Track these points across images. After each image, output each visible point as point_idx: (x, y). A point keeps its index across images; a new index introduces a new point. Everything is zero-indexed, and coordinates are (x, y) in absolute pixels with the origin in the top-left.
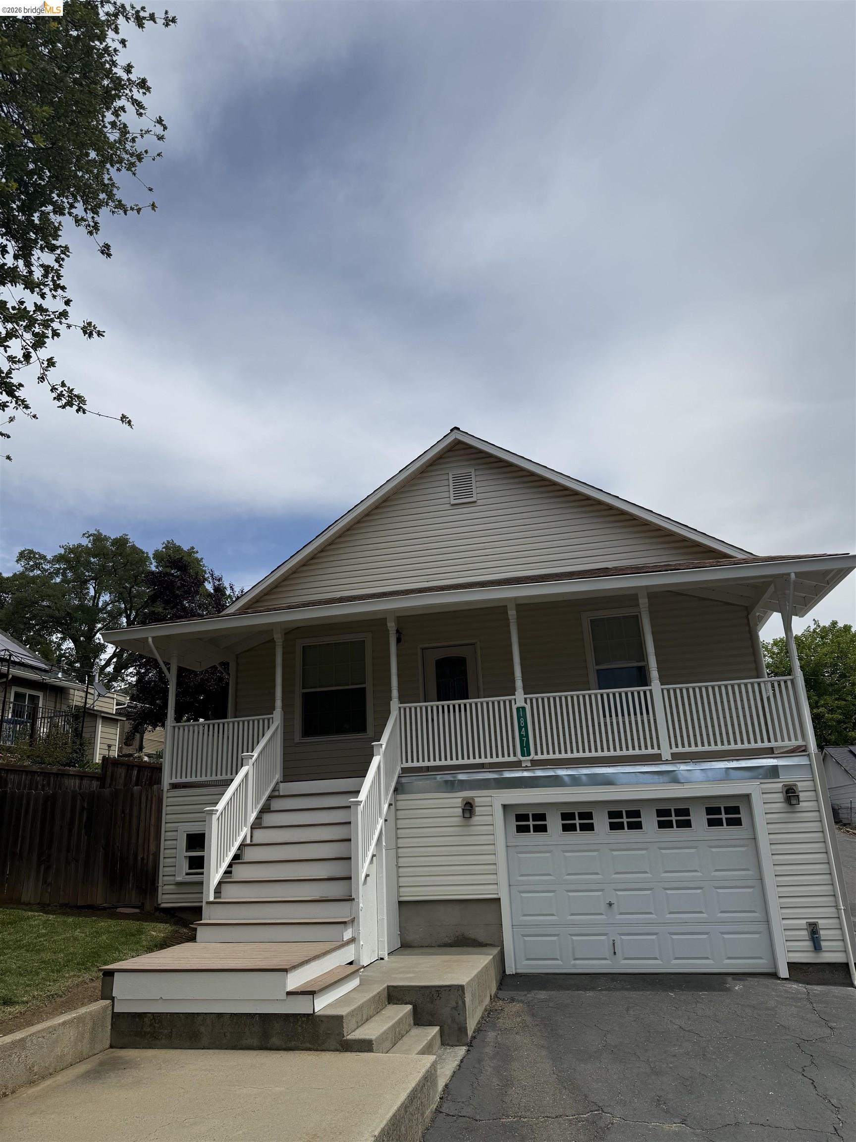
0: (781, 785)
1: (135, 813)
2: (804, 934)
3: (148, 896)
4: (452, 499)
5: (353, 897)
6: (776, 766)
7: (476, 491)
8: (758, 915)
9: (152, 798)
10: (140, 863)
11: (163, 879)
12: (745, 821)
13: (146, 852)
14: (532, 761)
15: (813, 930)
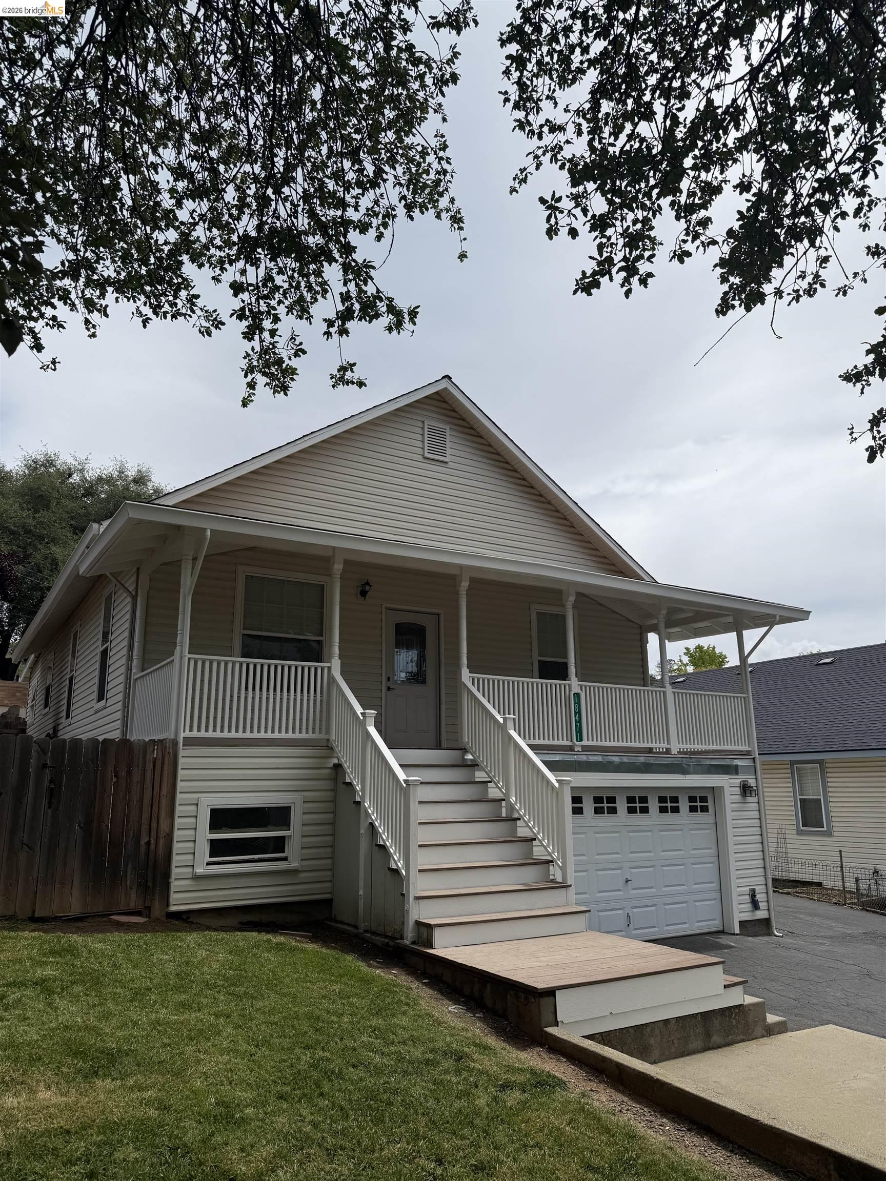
0: (739, 781)
1: (136, 776)
2: (747, 898)
3: (157, 897)
4: (426, 451)
5: (569, 883)
6: (737, 766)
7: (449, 451)
8: (715, 885)
9: (163, 756)
10: (143, 849)
11: (175, 872)
12: (711, 808)
13: (153, 834)
14: (582, 746)
15: (753, 895)
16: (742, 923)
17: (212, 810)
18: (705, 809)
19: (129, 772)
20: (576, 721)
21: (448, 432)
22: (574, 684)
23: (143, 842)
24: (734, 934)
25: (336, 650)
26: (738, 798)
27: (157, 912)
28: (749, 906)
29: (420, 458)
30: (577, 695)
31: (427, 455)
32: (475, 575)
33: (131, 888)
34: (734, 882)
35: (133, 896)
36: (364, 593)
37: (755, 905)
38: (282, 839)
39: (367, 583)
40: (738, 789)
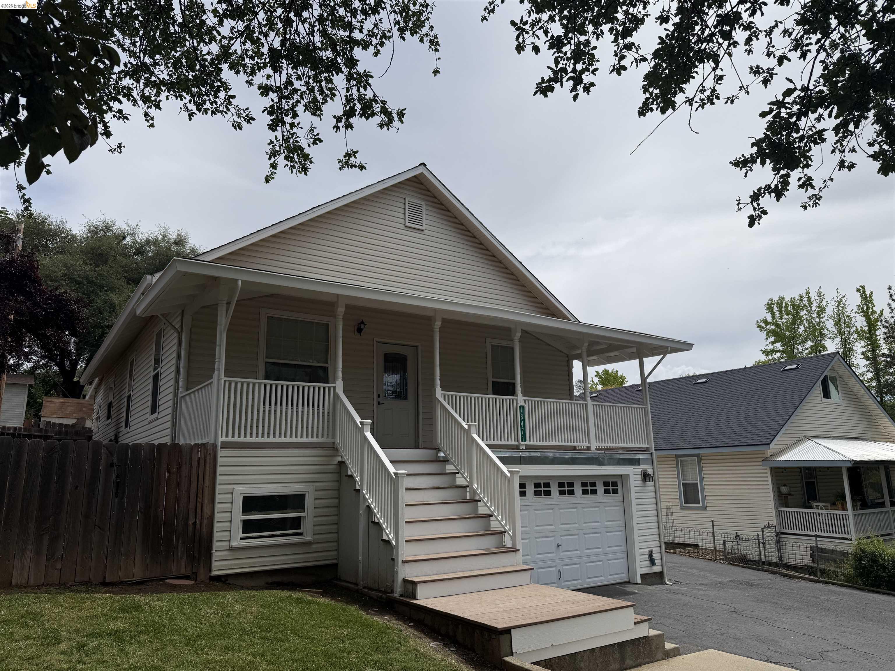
0: (641, 470)
1: (185, 472)
2: (647, 557)
3: (202, 565)
4: (407, 221)
5: (517, 549)
6: (639, 459)
7: (424, 222)
8: (623, 548)
9: (205, 457)
10: (190, 529)
11: (216, 545)
12: (620, 491)
13: (199, 516)
14: (526, 445)
15: (651, 554)
16: (643, 576)
17: (243, 497)
18: (615, 491)
19: (179, 469)
20: (521, 426)
21: (424, 207)
22: (520, 398)
23: (191, 522)
24: (637, 584)
25: (340, 374)
26: (640, 483)
27: (202, 576)
28: (648, 563)
29: (402, 226)
30: (522, 407)
31: (408, 224)
32: (446, 317)
33: (181, 558)
34: (637, 545)
35: (183, 564)
36: (360, 330)
37: (652, 562)
38: (299, 519)
39: (362, 323)
40: (640, 476)
